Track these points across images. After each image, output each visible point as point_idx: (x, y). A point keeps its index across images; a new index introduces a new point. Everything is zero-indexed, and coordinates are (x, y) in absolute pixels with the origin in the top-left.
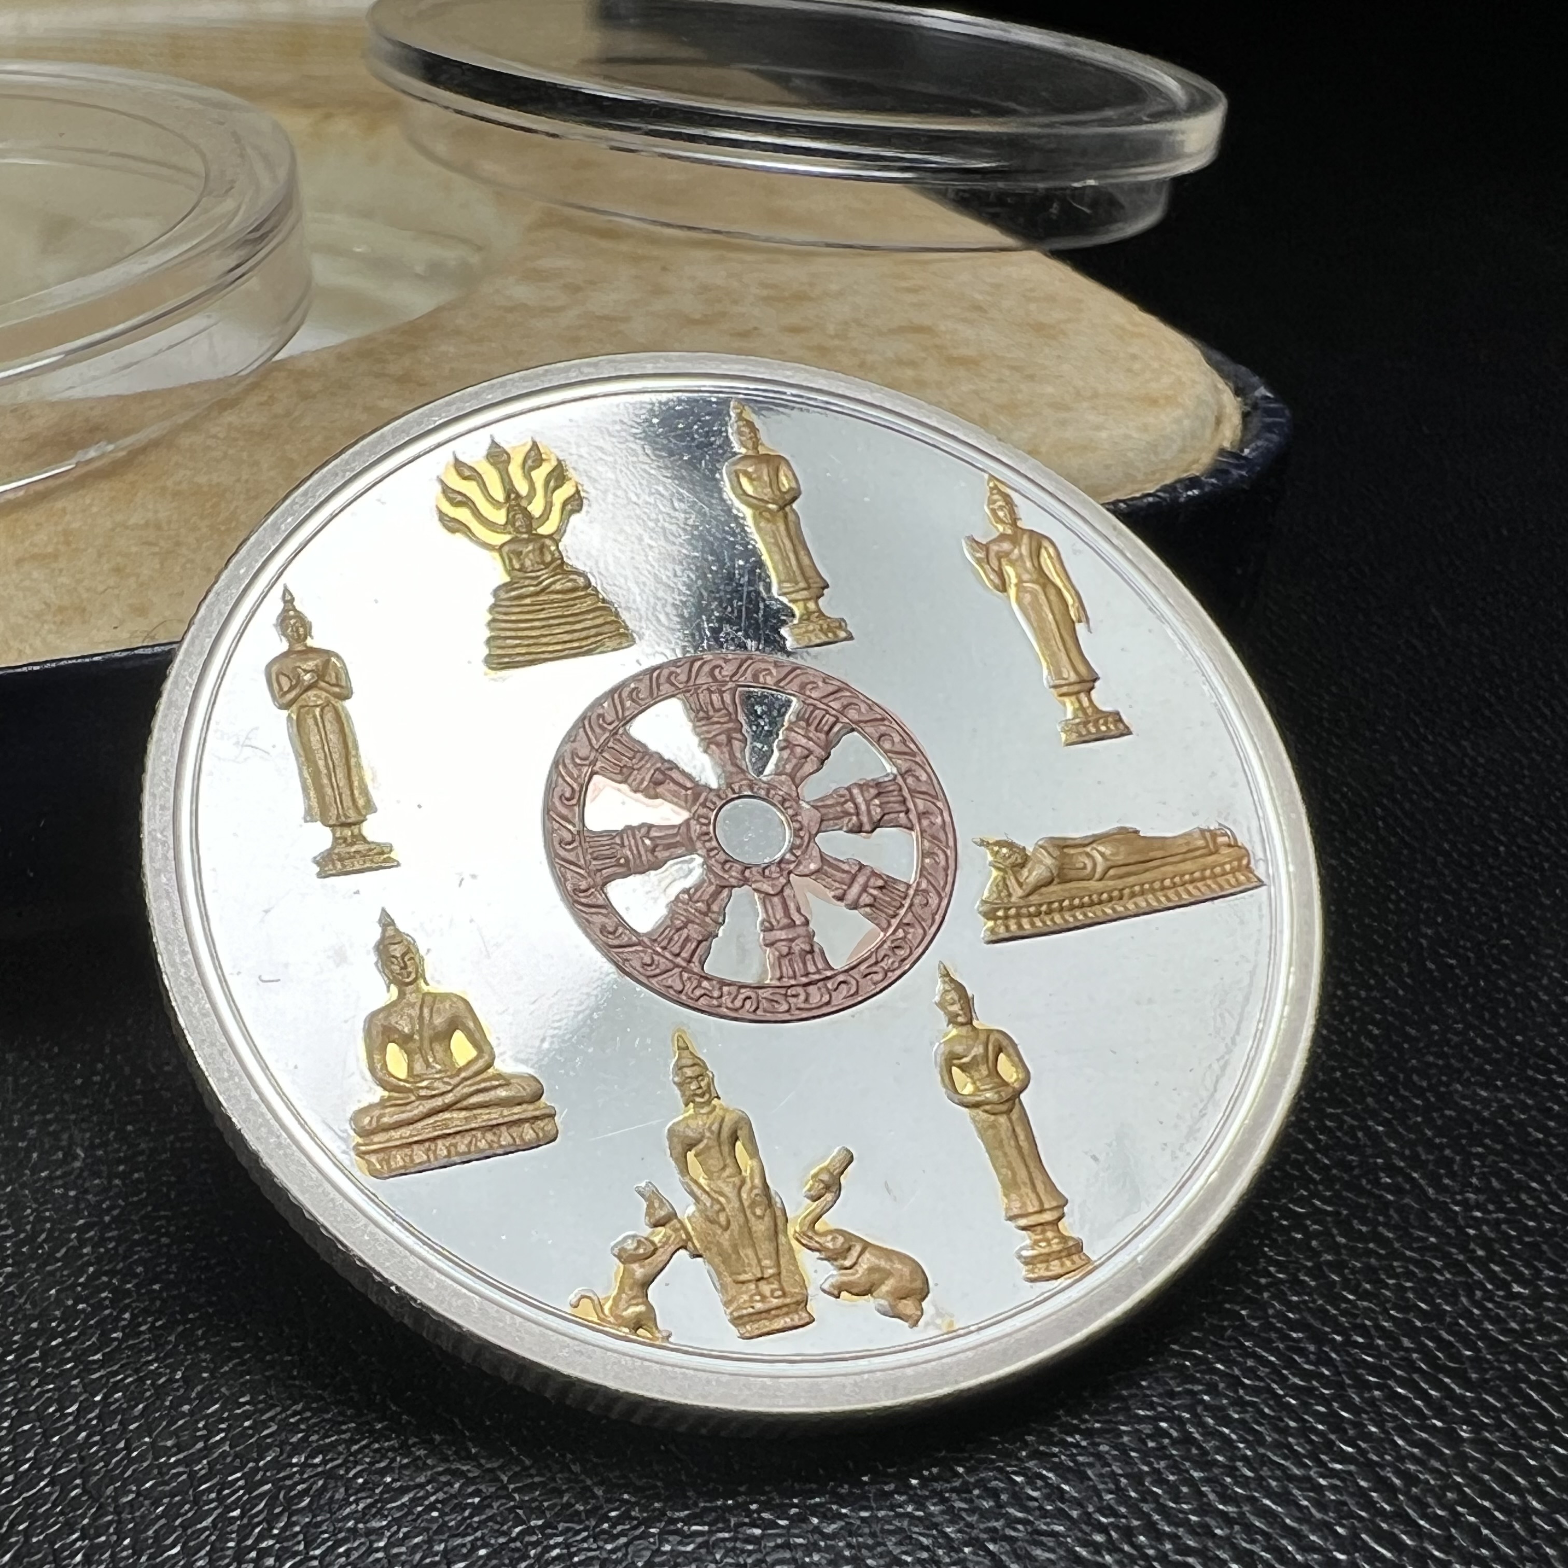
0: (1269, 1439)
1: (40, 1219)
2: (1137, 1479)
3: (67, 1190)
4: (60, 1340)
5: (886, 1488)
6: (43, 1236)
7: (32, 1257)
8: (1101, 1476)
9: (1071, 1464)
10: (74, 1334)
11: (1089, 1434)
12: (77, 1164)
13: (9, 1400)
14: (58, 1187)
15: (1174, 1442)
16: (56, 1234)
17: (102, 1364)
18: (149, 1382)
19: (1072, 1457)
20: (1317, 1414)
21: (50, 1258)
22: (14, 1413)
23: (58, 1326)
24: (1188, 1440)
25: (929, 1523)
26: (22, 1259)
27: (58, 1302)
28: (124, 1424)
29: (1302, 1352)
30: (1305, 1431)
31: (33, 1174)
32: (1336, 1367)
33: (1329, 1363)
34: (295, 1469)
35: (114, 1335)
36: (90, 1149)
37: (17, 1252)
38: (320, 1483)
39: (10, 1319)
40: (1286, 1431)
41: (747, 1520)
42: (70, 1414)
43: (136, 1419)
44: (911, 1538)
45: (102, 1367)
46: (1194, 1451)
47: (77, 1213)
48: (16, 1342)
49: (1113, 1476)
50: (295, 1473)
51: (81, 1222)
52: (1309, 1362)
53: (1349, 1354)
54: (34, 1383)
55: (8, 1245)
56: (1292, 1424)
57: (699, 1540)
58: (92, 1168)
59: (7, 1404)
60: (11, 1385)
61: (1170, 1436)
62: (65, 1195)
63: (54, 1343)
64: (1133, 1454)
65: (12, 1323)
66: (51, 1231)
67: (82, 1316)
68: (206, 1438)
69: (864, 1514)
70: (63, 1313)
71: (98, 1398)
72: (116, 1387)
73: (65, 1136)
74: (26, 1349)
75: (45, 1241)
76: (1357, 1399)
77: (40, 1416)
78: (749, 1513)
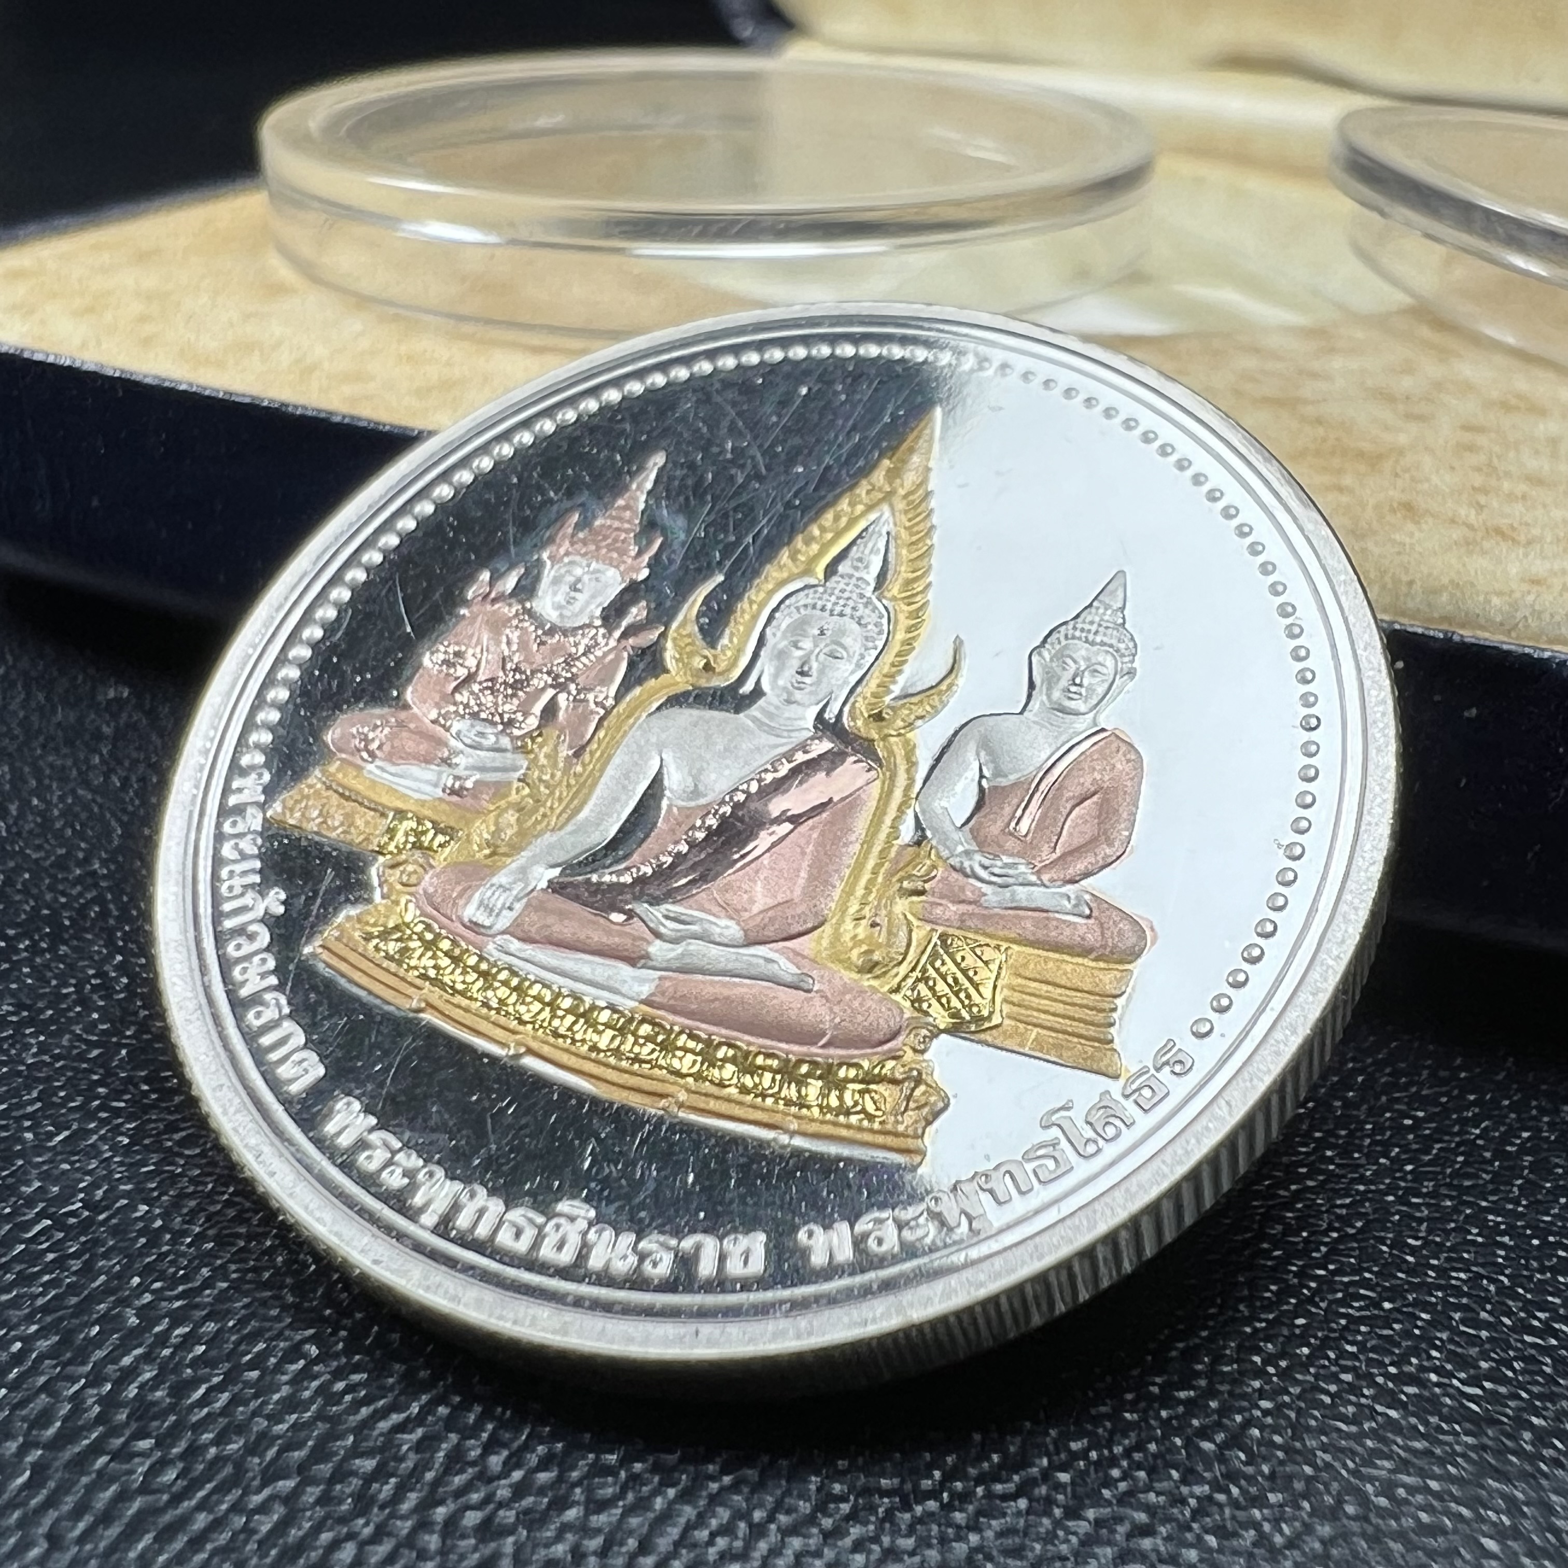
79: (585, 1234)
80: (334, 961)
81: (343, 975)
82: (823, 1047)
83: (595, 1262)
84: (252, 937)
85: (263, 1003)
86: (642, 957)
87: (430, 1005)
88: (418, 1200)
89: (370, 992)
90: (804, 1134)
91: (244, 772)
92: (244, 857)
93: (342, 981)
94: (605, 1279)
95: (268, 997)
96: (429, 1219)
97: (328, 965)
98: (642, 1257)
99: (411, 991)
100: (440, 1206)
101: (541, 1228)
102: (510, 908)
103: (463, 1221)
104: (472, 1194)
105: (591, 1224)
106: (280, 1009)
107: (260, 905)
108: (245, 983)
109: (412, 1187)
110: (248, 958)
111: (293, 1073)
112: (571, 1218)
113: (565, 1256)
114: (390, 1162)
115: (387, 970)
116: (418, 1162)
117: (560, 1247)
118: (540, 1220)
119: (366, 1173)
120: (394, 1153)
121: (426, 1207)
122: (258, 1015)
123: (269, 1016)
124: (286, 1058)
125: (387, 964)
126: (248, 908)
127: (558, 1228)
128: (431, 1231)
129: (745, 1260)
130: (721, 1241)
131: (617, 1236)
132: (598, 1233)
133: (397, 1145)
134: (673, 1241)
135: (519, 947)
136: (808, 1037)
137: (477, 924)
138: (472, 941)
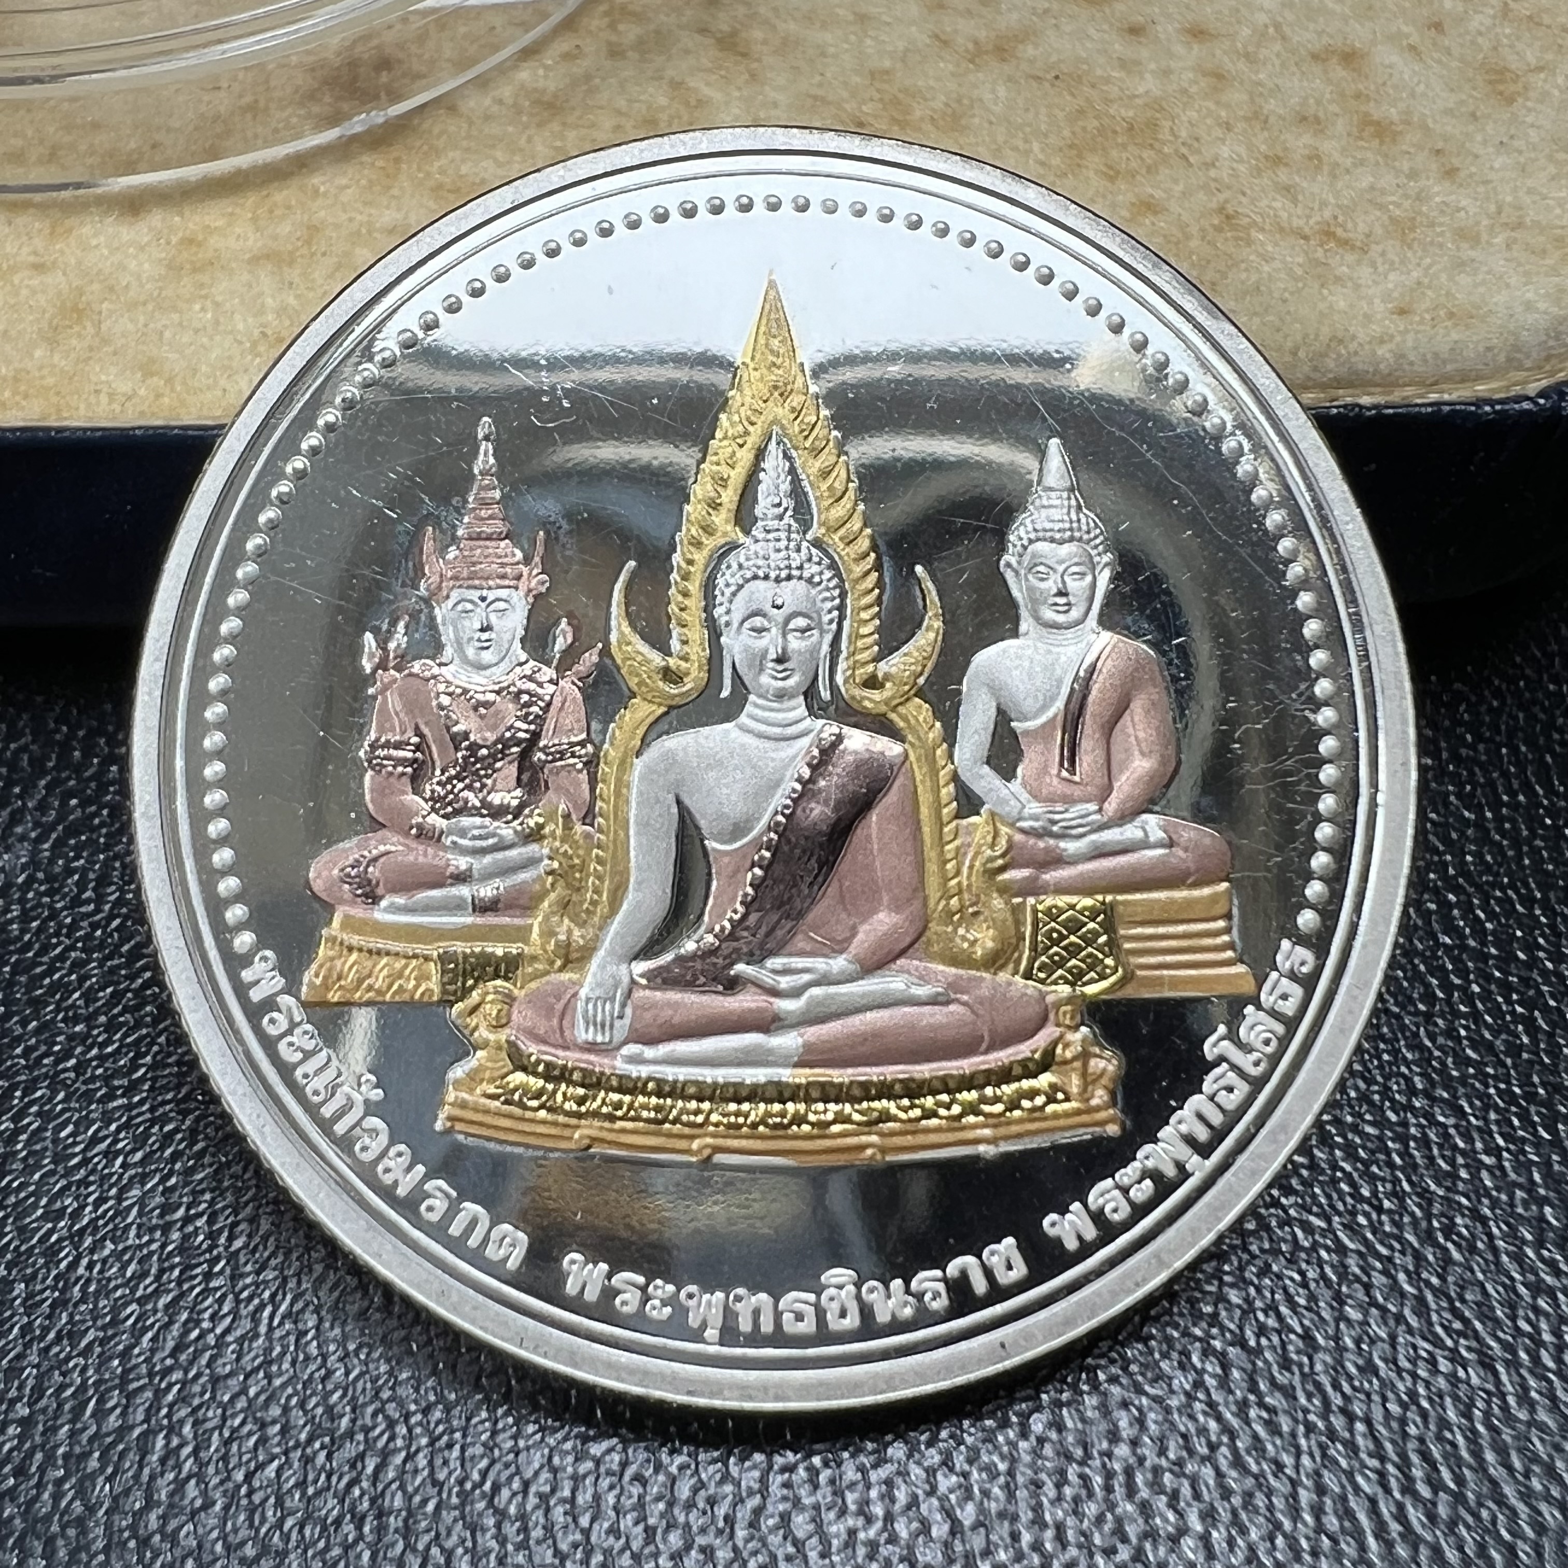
79: (858, 1297)
80: (473, 1130)
81: (489, 1139)
82: (984, 1053)
83: (883, 1317)
84: (371, 1134)
85: (427, 1196)
86: (773, 1021)
87: (595, 1139)
88: (693, 1321)
89: (527, 1146)
90: (1006, 1138)
91: (246, 960)
92: (308, 1055)
93: (492, 1145)
94: (897, 1327)
95: (428, 1186)
96: (711, 1333)
97: (467, 1134)
98: (919, 1296)
99: (567, 1133)
100: (716, 1318)
101: (817, 1306)
102: (621, 1017)
103: (745, 1325)
104: (738, 1299)
105: (858, 1285)
106: (447, 1195)
107: (358, 1098)
108: (396, 1183)
109: (681, 1311)
110: (383, 1154)
111: (502, 1252)
112: (840, 1287)
113: (852, 1321)
114: (646, 1299)
115: (532, 1121)
116: (671, 1288)
117: (843, 1314)
118: (812, 1297)
119: (630, 1316)
120: (644, 1289)
121: (704, 1325)
122: (430, 1209)
123: (440, 1205)
124: (486, 1240)
125: (529, 1114)
126: (349, 1106)
127: (832, 1299)
128: (722, 1344)
129: (1010, 1267)
130: (979, 1257)
131: (887, 1287)
132: (871, 1290)
133: (641, 1280)
134: (938, 1273)
135: (650, 1052)
136: (968, 1048)
137: (595, 1044)
138: (600, 1063)
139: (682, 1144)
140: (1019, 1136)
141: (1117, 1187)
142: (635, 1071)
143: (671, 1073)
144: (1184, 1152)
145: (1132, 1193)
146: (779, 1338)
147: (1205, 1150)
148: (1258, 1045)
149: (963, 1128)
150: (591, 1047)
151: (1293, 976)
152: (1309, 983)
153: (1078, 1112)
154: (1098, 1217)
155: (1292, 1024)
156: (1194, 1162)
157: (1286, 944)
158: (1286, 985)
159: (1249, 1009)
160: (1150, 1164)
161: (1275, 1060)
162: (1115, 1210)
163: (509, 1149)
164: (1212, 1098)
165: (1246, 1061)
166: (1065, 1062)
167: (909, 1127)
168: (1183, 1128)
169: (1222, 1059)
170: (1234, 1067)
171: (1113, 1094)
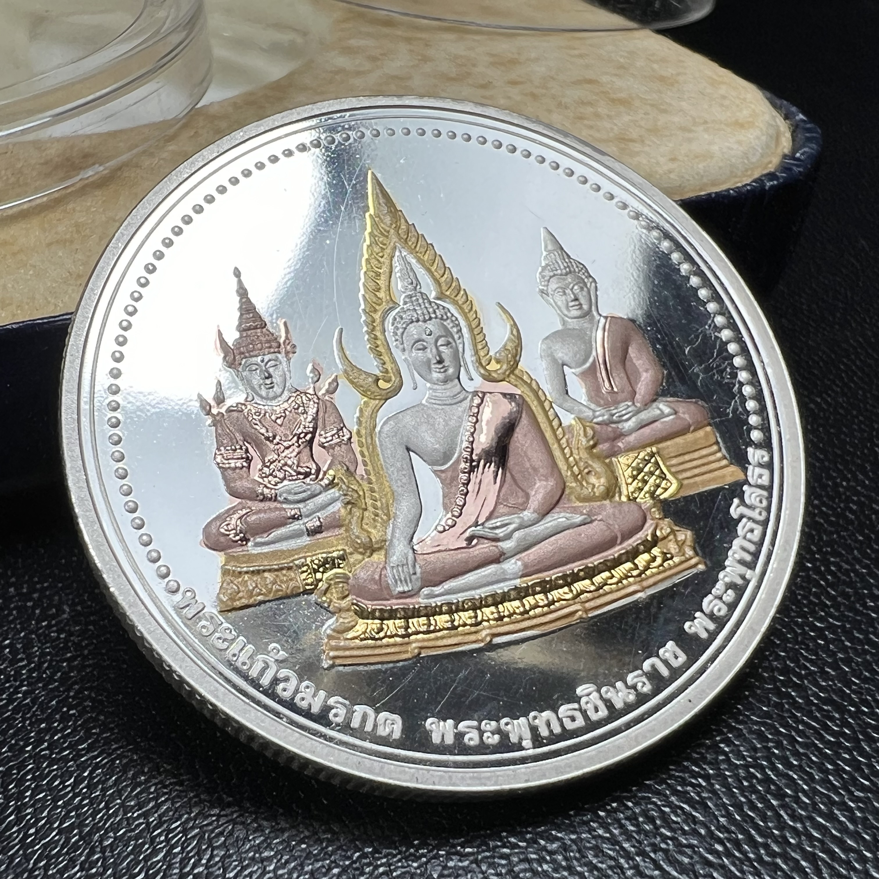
0: (817, 777)
1: (43, 655)
2: (739, 807)
3: (59, 634)
4: (59, 735)
5: (585, 818)
6: (46, 665)
7: (40, 679)
8: (716, 805)
9: (697, 798)
10: (69, 731)
11: (707, 777)
12: (65, 616)
13: (29, 777)
14: (53, 632)
15: (759, 781)
16: (54, 663)
17: (89, 750)
18: (118, 762)
19: (698, 794)
20: (844, 760)
21: (51, 680)
22: (33, 786)
23: (58, 725)
24: (767, 780)
25: (613, 841)
26: (33, 680)
27: (57, 709)
28: (104, 790)
29: (832, 719)
30: (838, 772)
31: (37, 623)
32: (853, 728)
33: (849, 726)
34: (214, 818)
35: (94, 731)
36: (72, 606)
37: (29, 677)
38: (230, 827)
39: (28, 722)
40: (827, 772)
41: (499, 844)
42: (68, 786)
43: (111, 787)
44: (603, 851)
45: (87, 752)
46: (772, 787)
47: (66, 649)
48: (32, 737)
49: (724, 805)
50: (214, 821)
51: (69, 655)
52: (837, 725)
53: (860, 719)
54: (44, 765)
55: (24, 672)
56: (830, 767)
57: (472, 858)
58: (74, 619)
59: (28, 780)
60: (30, 766)
61: (756, 778)
62: (58, 638)
63: (56, 738)
64: (735, 790)
65: (29, 725)
66: (51, 661)
67: (73, 718)
68: (156, 799)
69: (573, 837)
70: (61, 716)
71: (86, 774)
72: (97, 766)
73: (56, 598)
74: (39, 742)
75: (47, 668)
76: (868, 749)
77: (50, 788)
78: (501, 839)
79: (601, 697)
80: (347, 662)
81: (360, 665)
82: (621, 543)
83: (619, 705)
84: (286, 679)
85: (331, 708)
86: (501, 556)
87: (421, 648)
88: (514, 739)
89: (384, 663)
92: (231, 642)
94: (629, 708)
95: (330, 702)
96: (527, 743)
97: (345, 665)
98: (634, 687)
99: (404, 648)
100: (527, 734)
101: (580, 709)
102: (414, 574)
103: (544, 732)
104: (535, 718)
105: (599, 691)
106: (344, 705)
107: (271, 661)
108: (310, 705)
109: (504, 736)
110: (297, 691)
111: (388, 730)
112: (588, 695)
113: (603, 713)
114: (481, 733)
115: (380, 647)
116: (494, 723)
117: (597, 710)
118: (576, 706)
119: (476, 747)
120: (479, 728)
121: (521, 739)
122: (336, 715)
123: (342, 711)
124: (375, 726)
125: (379, 643)
126: (266, 667)
127: (587, 703)
128: (534, 748)
129: (676, 657)
130: (658, 656)
131: (615, 687)
132: (607, 692)
133: (475, 723)
134: (639, 672)
135: (438, 590)
136: (611, 543)
137: (404, 592)
138: (411, 602)
139: (473, 638)
140: (655, 584)
141: (716, 597)
142: (433, 602)
143: (453, 598)
144: (742, 569)
145: (724, 598)
146: (566, 734)
147: (751, 566)
148: (758, 504)
149: (624, 587)
150: (403, 595)
151: (760, 465)
152: (769, 466)
153: (682, 563)
154: (711, 616)
155: (769, 489)
156: (749, 574)
157: (750, 450)
158: (758, 470)
159: (745, 488)
160: (727, 580)
161: (768, 509)
162: (719, 610)
163: (372, 667)
164: (745, 538)
165: (755, 514)
166: (665, 538)
167: (596, 594)
168: (737, 556)
169: (742, 517)
170: (750, 519)
171: (694, 549)
